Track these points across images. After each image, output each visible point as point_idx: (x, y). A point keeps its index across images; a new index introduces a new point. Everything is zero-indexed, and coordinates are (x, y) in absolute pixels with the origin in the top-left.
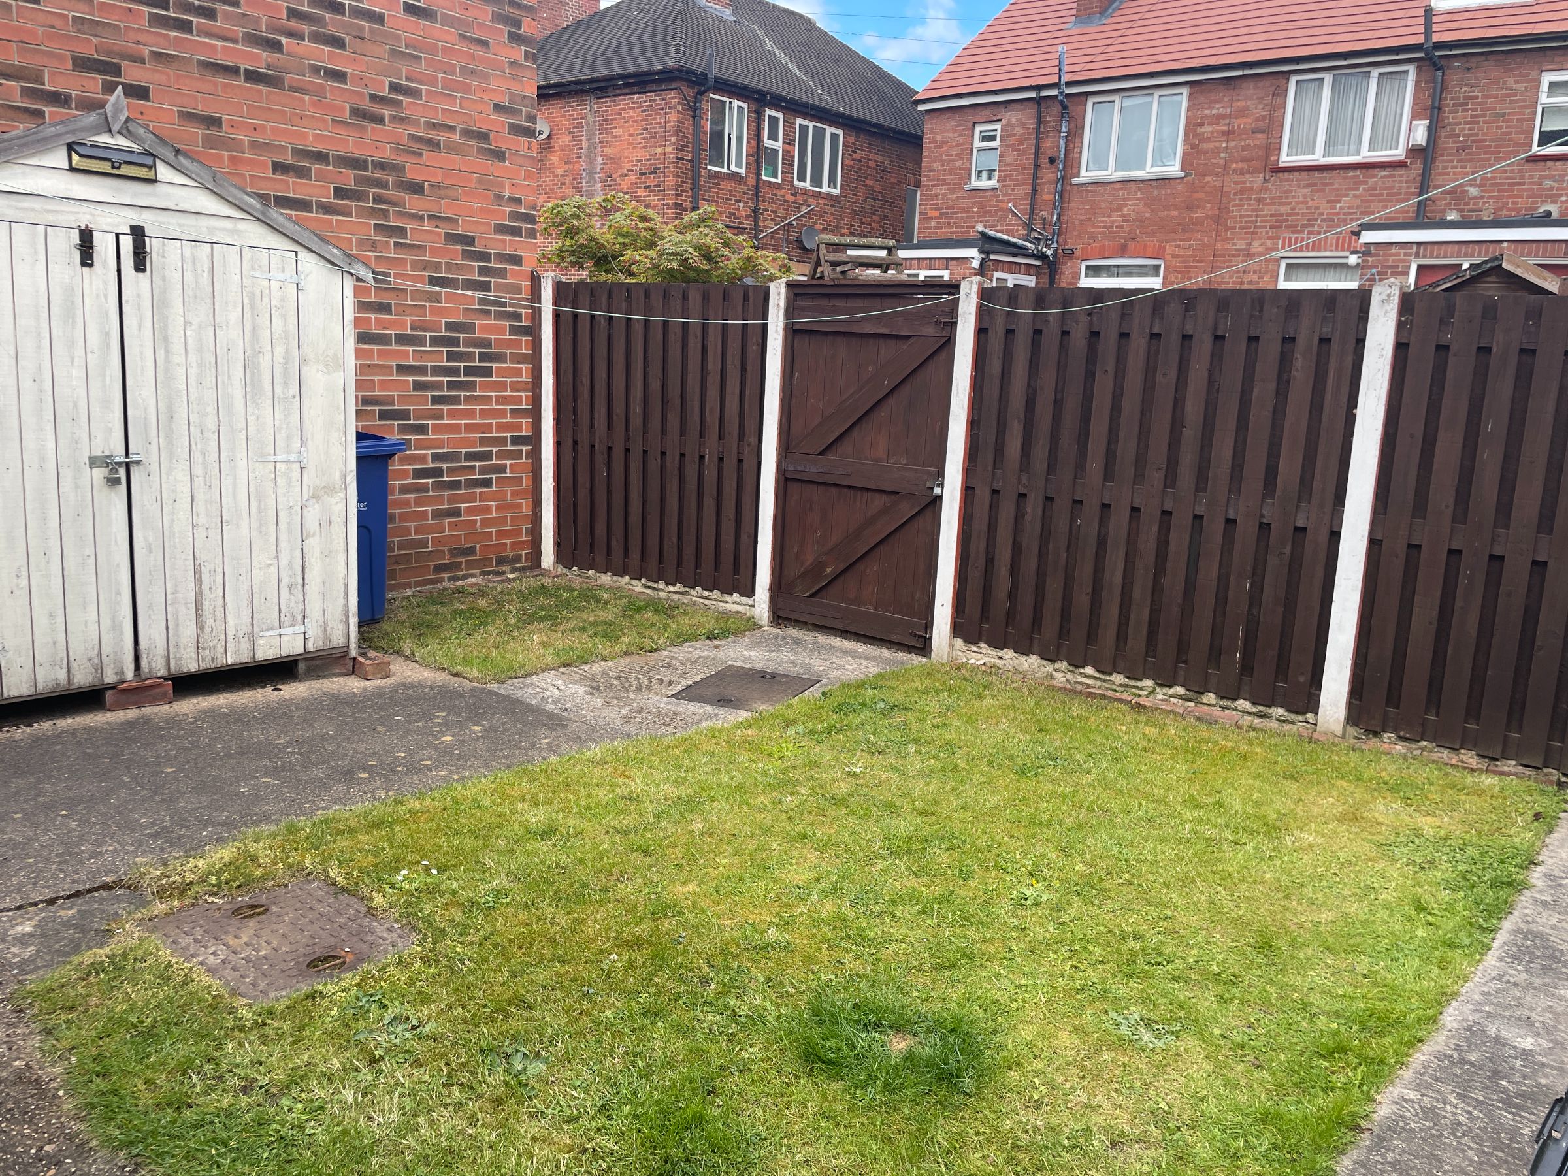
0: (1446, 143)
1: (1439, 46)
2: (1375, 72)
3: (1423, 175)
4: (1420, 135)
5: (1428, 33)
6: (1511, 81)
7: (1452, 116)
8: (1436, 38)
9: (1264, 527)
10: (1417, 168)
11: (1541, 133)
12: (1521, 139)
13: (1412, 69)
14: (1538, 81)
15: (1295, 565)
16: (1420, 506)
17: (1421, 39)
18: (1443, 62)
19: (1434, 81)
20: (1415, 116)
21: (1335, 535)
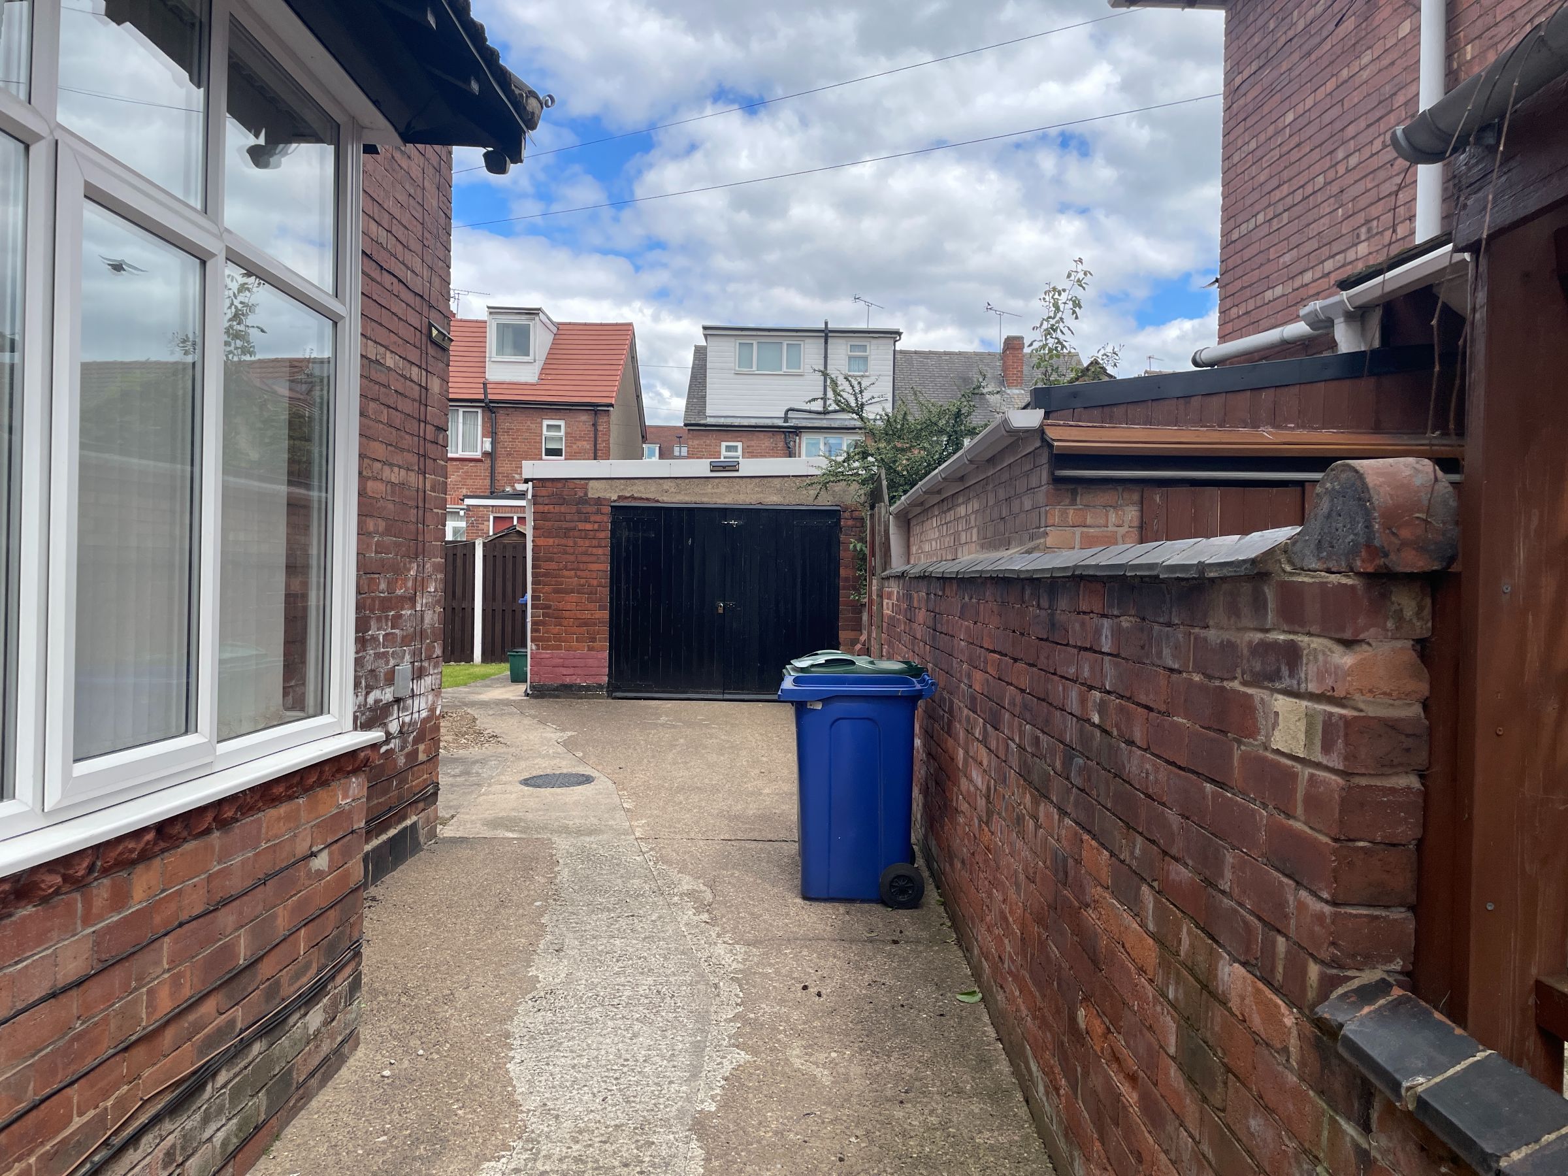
0: (500, 451)
1: (492, 401)
2: (461, 410)
3: (491, 467)
4: (488, 447)
5: (485, 393)
6: (529, 423)
7: (502, 437)
8: (490, 397)
9: (454, 609)
10: (488, 462)
11: (546, 449)
12: (536, 451)
13: (480, 411)
14: (541, 423)
15: (463, 618)
16: (494, 600)
17: (482, 397)
18: (495, 410)
19: (491, 419)
20: (483, 436)
21: (473, 609)
